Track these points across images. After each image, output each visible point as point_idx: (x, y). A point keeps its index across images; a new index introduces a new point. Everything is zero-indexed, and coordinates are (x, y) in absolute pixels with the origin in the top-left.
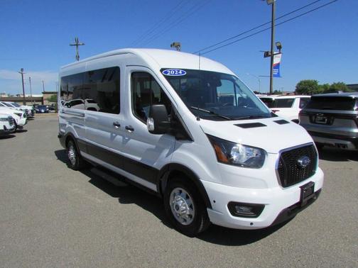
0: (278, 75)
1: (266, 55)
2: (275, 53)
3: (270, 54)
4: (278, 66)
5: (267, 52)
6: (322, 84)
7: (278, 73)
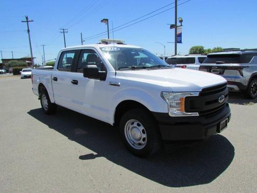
0: (180, 42)
2: (178, 25)
4: (180, 35)
5: (173, 25)
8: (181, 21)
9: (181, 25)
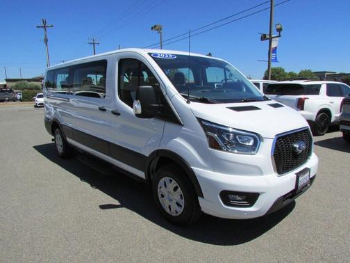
0: (276, 60)
1: (264, 38)
2: (273, 36)
3: (268, 37)
4: (275, 50)
5: (265, 35)
6: (288, 72)
7: (276, 58)
8: (279, 30)
9: (280, 36)
